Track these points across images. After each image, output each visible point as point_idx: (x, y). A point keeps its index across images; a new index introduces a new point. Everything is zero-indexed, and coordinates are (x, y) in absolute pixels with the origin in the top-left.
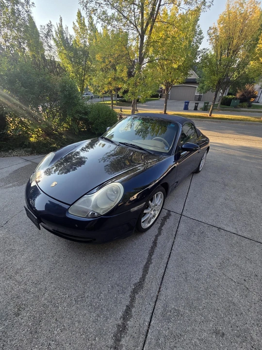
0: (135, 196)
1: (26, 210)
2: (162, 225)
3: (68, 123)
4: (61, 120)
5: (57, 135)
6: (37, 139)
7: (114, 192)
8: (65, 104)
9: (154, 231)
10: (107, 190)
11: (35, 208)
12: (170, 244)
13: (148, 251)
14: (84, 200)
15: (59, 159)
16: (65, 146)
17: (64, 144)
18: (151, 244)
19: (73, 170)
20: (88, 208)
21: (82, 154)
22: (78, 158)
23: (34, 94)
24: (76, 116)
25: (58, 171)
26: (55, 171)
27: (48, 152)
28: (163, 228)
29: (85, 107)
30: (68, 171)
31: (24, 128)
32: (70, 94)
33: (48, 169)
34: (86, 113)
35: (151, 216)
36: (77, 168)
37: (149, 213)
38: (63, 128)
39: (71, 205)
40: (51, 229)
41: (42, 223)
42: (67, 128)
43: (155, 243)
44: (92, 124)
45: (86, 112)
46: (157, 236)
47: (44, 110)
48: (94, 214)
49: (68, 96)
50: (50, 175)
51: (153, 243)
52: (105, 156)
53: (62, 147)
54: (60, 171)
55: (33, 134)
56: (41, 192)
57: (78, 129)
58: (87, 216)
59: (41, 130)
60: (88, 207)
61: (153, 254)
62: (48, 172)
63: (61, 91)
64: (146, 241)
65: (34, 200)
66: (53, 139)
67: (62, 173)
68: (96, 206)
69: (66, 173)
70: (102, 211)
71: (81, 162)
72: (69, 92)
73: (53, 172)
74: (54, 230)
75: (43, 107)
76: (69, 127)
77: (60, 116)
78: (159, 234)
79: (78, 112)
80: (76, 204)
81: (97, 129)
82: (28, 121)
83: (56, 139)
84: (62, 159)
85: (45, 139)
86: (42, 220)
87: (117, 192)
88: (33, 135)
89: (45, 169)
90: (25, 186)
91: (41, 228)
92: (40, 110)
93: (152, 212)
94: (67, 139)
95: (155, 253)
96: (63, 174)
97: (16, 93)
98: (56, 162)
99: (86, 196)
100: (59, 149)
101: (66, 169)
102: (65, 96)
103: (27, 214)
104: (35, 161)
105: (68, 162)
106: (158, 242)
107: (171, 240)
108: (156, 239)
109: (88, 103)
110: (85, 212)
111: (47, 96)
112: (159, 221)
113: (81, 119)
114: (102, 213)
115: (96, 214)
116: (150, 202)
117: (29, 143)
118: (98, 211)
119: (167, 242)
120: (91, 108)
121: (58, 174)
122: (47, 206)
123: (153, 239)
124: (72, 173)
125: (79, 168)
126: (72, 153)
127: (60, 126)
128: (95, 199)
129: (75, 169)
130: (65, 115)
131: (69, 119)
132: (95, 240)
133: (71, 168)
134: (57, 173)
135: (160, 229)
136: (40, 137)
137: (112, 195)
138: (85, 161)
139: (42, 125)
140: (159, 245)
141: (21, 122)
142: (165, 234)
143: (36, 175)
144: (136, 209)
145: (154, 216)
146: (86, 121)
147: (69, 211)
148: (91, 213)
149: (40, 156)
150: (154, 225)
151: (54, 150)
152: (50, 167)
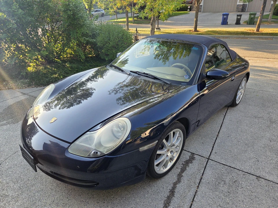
0: (147, 133)
1: (22, 149)
2: (183, 170)
3: (72, 48)
4: (64, 45)
5: (59, 63)
6: (36, 68)
7: (120, 129)
8: (68, 26)
9: (172, 178)
10: (112, 127)
11: (31, 147)
12: (192, 193)
13: (163, 202)
14: (87, 138)
15: (60, 91)
16: (68, 76)
17: (67, 74)
18: (167, 194)
19: (78, 104)
20: (90, 147)
21: (89, 85)
22: (83, 90)
23: (32, 16)
24: (82, 40)
25: (60, 106)
26: (56, 106)
27: (48, 84)
28: (183, 174)
29: (93, 29)
30: (72, 105)
31: (21, 56)
32: (74, 15)
33: (48, 103)
34: (94, 36)
35: (168, 159)
36: (82, 101)
37: (164, 154)
38: (67, 54)
39: (71, 143)
40: (49, 171)
41: (39, 164)
42: (71, 54)
43: (172, 192)
44: (101, 48)
45: (94, 34)
46: (175, 184)
47: (44, 35)
48: (97, 153)
49: (72, 16)
50: (49, 110)
51: (169, 192)
52: (117, 87)
53: (65, 77)
54: (62, 105)
55: (31, 62)
56: (39, 129)
57: (85, 55)
58: (89, 155)
59: (41, 58)
60: (90, 145)
61: (169, 205)
62: (47, 107)
63: (64, 11)
64: (161, 189)
65: (30, 139)
66: (55, 68)
67: (64, 107)
68: (100, 144)
69: (68, 107)
70: (106, 150)
71: (87, 94)
72: (73, 12)
73: (53, 107)
74: (52, 172)
75: (42, 30)
76: (73, 53)
77: (63, 40)
78: (179, 181)
79: (84, 35)
80: (77, 142)
81: (107, 55)
82: (26, 47)
83: (58, 67)
84: (64, 90)
85: (46, 68)
86: (40, 160)
87: (124, 128)
88: (31, 64)
89: (44, 103)
90: (21, 123)
91: (37, 170)
92: (39, 34)
93: (169, 154)
94: (71, 68)
95: (171, 204)
96: (65, 109)
97: (13, 16)
98: (56, 95)
99: (88, 133)
100: (62, 79)
101: (69, 102)
102: (69, 17)
103: (23, 154)
104: (33, 94)
105: (72, 95)
106: (176, 190)
107: (193, 190)
108: (174, 188)
109: (97, 23)
110: (87, 151)
111: (47, 17)
112: (179, 166)
113: (88, 43)
114: (105, 151)
115: (99, 153)
116: (164, 141)
117: (26, 73)
118: (101, 150)
119: (187, 191)
120: (100, 30)
121: (60, 109)
122: (45, 145)
123: (170, 187)
124: (76, 108)
125: (84, 102)
126: (76, 83)
127: (63, 52)
128: (98, 136)
129: (80, 102)
130: (69, 40)
131: (73, 43)
132: (98, 184)
133: (75, 101)
134: (58, 107)
135: (180, 176)
136: (39, 65)
137: (118, 132)
138: (92, 93)
139: (41, 52)
140: (177, 195)
141: (18, 49)
142: (186, 182)
143: (33, 110)
144: (146, 148)
145: (171, 159)
146: (94, 46)
147: (69, 150)
148: (93, 152)
149: (39, 88)
150: (172, 171)
151: (55, 81)
152: (49, 100)
